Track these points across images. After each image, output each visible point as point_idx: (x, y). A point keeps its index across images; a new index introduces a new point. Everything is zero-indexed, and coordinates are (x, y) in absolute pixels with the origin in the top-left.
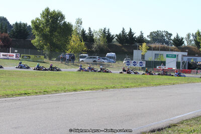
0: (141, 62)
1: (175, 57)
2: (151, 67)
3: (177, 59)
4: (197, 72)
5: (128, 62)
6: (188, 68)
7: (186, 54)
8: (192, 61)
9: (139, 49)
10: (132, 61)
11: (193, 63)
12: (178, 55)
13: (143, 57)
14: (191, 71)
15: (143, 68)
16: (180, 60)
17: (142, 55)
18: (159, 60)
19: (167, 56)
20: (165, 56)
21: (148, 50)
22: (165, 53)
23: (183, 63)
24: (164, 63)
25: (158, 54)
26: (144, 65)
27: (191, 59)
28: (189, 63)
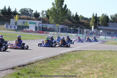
0: (15, 26)
1: (35, 24)
2: (20, 29)
3: (36, 25)
4: (47, 33)
5: (7, 26)
6: (42, 31)
7: (41, 22)
8: (44, 26)
9: (14, 19)
10: (10, 26)
11: (45, 27)
12: (36, 23)
13: (16, 23)
14: (43, 32)
15: (15, 29)
16: (37, 25)
17: (15, 22)
18: (25, 25)
19: (30, 23)
20: (29, 23)
21: (19, 19)
22: (29, 21)
23: (39, 27)
24: (28, 27)
25: (25, 22)
26: (16, 28)
27: (44, 25)
28: (42, 27)
